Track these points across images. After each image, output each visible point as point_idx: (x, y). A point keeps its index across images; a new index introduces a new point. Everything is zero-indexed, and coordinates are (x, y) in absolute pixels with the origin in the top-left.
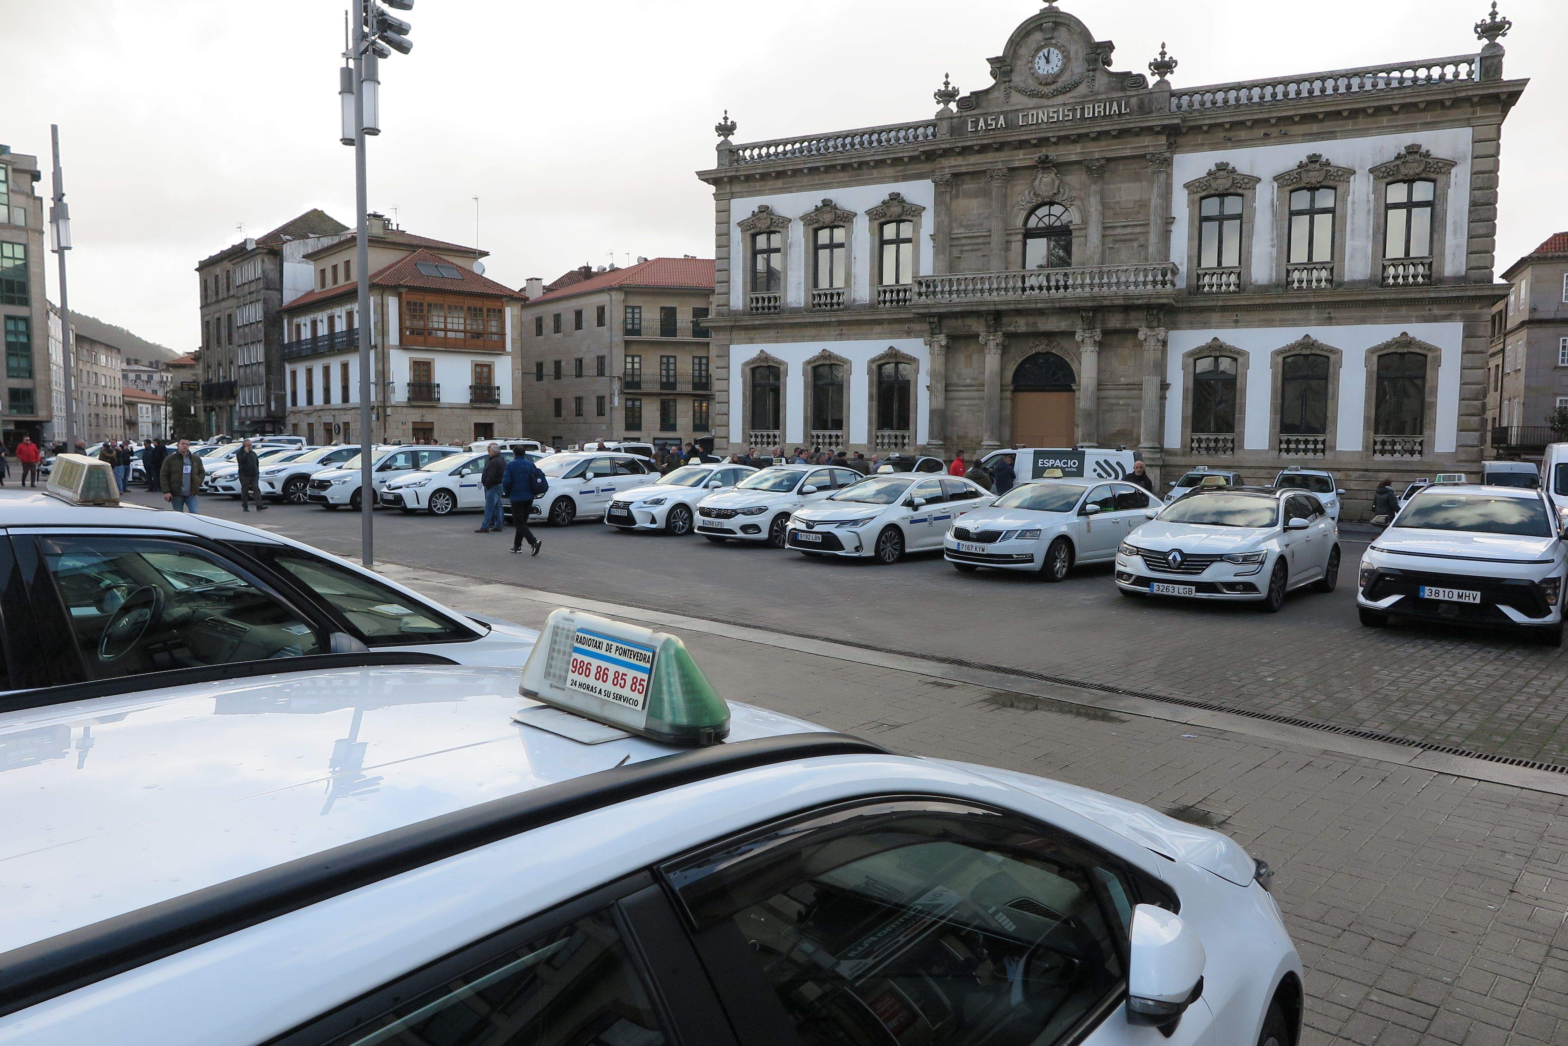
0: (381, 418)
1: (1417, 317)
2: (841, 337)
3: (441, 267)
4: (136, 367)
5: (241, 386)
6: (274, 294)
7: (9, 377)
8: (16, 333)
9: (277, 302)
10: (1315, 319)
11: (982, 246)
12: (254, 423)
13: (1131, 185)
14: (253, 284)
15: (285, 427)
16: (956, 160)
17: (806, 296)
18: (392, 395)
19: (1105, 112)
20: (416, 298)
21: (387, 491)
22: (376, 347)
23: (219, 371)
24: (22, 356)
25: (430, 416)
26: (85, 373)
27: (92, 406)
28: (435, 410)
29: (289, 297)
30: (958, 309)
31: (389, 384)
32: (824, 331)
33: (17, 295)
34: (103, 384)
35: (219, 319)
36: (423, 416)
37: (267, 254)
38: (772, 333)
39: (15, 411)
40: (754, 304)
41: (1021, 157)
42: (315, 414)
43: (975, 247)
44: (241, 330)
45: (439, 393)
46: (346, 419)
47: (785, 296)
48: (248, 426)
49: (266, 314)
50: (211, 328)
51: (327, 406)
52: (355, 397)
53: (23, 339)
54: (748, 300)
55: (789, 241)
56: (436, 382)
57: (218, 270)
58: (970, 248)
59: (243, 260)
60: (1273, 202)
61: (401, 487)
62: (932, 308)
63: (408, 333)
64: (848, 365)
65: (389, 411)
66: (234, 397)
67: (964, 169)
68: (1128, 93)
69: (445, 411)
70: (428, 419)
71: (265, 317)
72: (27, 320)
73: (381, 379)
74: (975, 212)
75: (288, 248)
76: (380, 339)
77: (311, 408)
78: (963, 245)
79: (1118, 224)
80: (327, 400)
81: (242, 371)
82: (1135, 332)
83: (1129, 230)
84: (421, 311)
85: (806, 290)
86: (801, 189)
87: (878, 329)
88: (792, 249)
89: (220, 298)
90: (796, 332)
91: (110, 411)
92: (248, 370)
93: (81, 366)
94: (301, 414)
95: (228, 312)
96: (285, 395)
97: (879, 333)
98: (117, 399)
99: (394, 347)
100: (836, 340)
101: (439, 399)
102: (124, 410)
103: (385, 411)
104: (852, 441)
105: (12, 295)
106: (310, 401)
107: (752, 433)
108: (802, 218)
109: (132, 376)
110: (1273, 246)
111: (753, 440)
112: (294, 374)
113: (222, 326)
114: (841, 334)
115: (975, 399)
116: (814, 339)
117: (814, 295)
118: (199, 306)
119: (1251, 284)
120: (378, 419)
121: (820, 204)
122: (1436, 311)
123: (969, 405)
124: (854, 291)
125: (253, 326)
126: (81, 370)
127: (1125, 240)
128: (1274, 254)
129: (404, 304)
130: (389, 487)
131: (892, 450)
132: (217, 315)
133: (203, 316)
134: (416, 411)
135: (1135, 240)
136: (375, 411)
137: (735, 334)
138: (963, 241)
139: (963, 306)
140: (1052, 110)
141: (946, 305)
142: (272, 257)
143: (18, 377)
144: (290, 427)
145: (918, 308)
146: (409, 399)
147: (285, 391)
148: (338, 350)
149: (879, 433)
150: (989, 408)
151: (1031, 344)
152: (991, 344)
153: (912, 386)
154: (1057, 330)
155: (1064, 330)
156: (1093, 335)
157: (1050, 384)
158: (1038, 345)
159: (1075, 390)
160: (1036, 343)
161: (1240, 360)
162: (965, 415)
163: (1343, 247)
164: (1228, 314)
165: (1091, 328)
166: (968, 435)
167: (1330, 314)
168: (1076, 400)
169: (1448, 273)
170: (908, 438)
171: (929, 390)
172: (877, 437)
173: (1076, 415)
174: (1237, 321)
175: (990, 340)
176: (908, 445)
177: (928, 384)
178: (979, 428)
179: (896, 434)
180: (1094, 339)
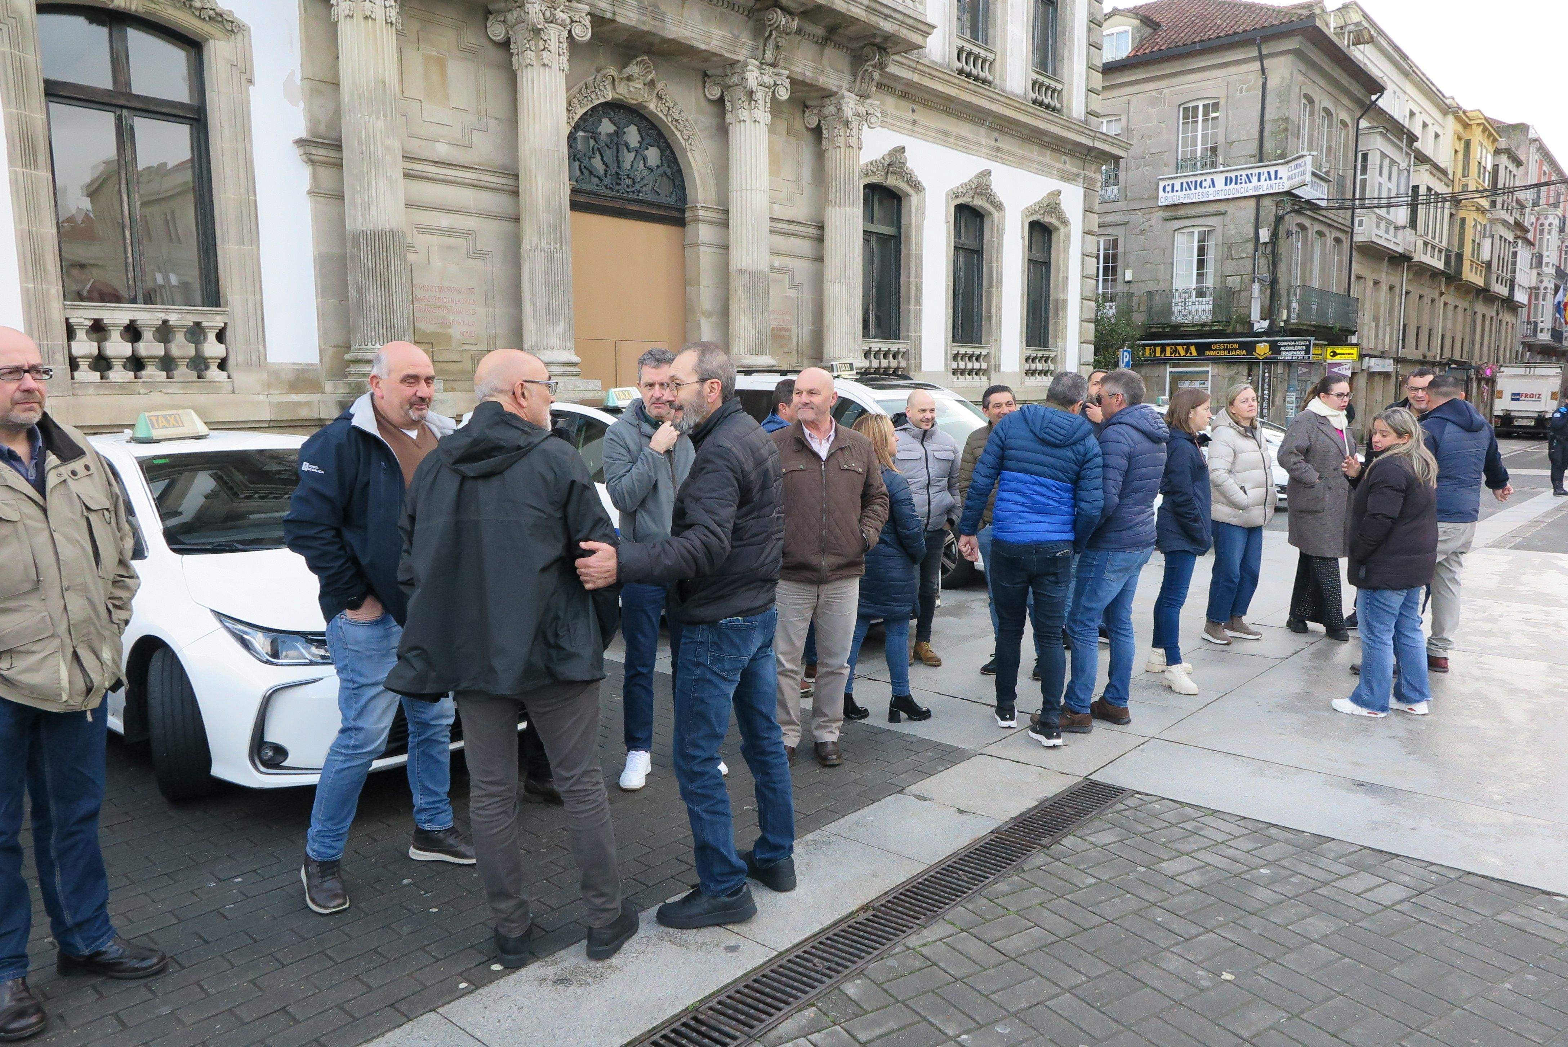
1: (1058, 169)
10: (986, 146)
82: (830, 96)
115: (465, 213)
122: (1069, 166)
149: (80, 313)
150: (558, 246)
151: (612, 71)
152: (555, 36)
153: (227, 133)
154: (703, 47)
155: (717, 51)
156: (775, 84)
157: (635, 196)
158: (629, 78)
159: (696, 220)
160: (628, 71)
161: (915, 199)
162: (436, 263)
163: (1005, 28)
164: (903, 103)
165: (774, 65)
166: (450, 331)
167: (996, 140)
168: (701, 249)
169: (1075, 114)
170: (220, 337)
171: (311, 161)
172: (71, 333)
173: (702, 289)
174: (914, 122)
175: (552, 21)
176: (223, 365)
177: (303, 134)
178: (481, 311)
179: (165, 322)
180: (773, 92)
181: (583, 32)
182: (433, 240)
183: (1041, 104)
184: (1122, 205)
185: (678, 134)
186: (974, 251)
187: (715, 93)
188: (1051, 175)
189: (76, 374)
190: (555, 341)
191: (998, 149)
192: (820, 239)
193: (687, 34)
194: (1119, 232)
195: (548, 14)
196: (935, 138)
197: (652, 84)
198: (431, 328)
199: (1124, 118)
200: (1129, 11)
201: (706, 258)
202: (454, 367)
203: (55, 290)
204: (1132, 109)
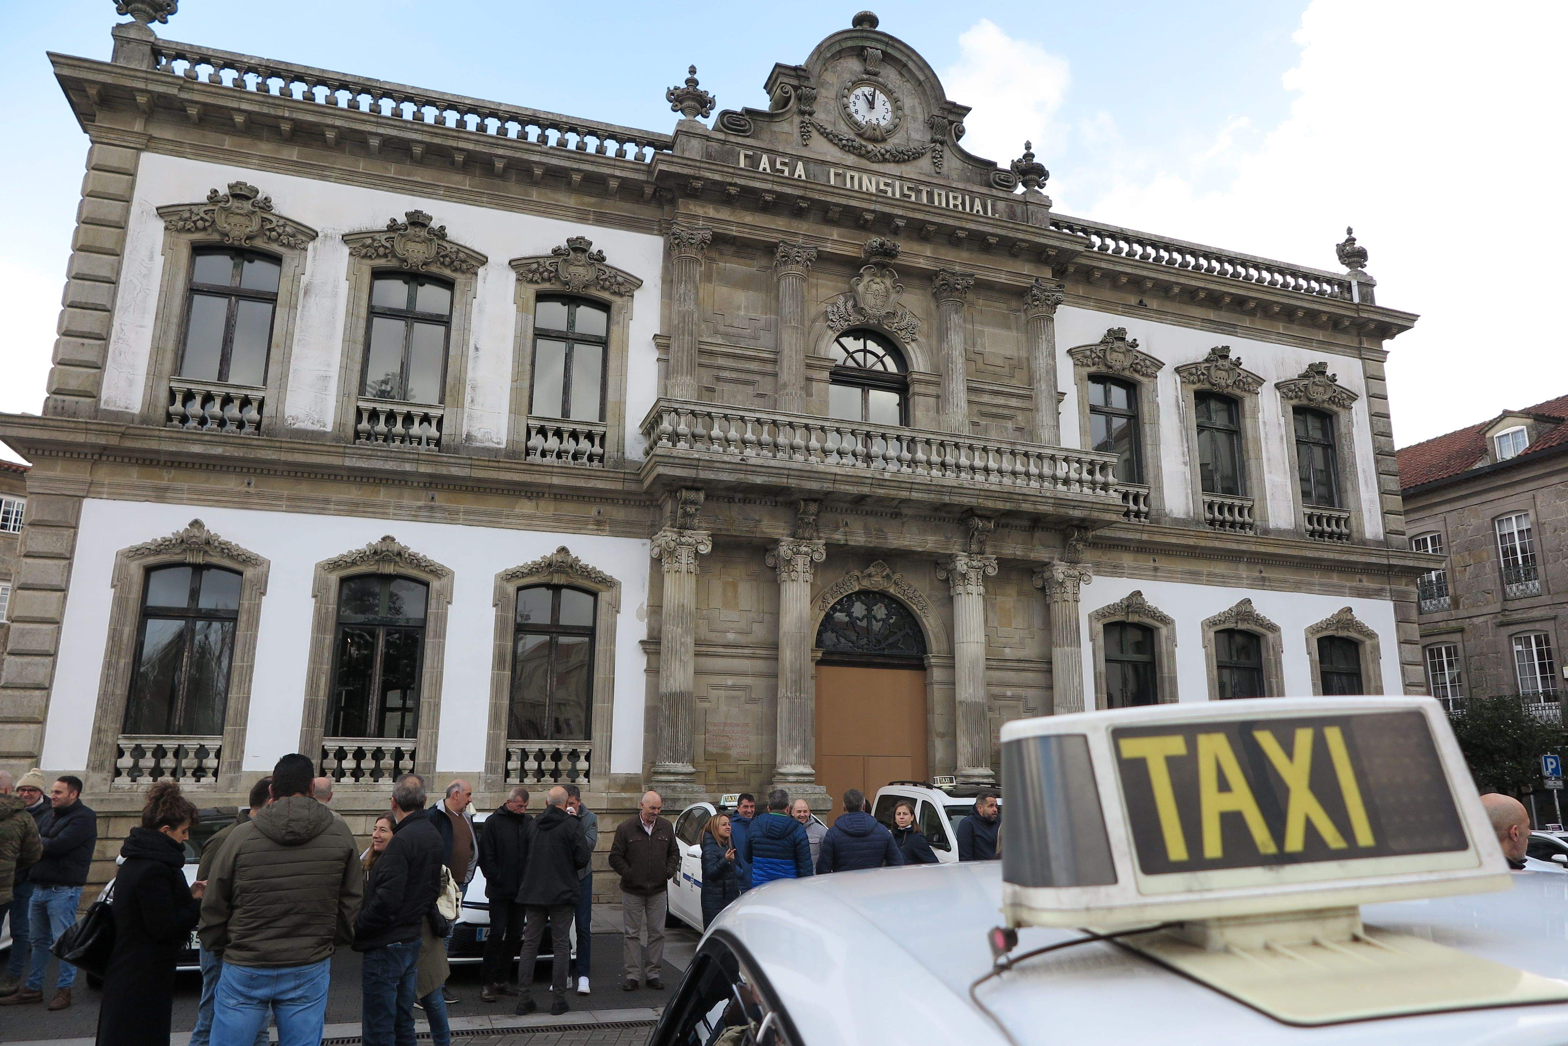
1: (1351, 588)
2: (430, 514)
10: (1247, 578)
11: (757, 378)
13: (998, 331)
16: (718, 212)
17: (341, 408)
19: (964, 207)
30: (759, 480)
32: (383, 495)
38: (232, 483)
40: (178, 407)
41: (835, 237)
43: (743, 376)
47: (281, 400)
54: (164, 395)
55: (304, 279)
58: (734, 375)
60: (1177, 402)
62: (704, 468)
64: (444, 581)
67: (734, 231)
68: (995, 192)
74: (742, 313)
78: (720, 368)
79: (986, 387)
82: (1046, 565)
83: (1001, 400)
85: (343, 394)
86: (349, 177)
87: (526, 507)
88: (312, 300)
90: (304, 489)
97: (529, 517)
100: (415, 518)
104: (442, 766)
107: (123, 743)
108: (347, 239)
110: (1185, 464)
111: (126, 762)
114: (432, 509)
115: (744, 674)
116: (354, 509)
117: (359, 412)
119: (1166, 515)
121: (402, 219)
122: (1367, 583)
123: (733, 687)
124: (470, 417)
127: (995, 416)
128: (1188, 476)
131: (547, 787)
135: (1010, 418)
137: (103, 474)
138: (721, 361)
139: (770, 475)
140: (882, 180)
141: (735, 468)
145: (674, 465)
149: (514, 746)
150: (798, 694)
151: (856, 573)
152: (801, 563)
153: (602, 641)
154: (920, 549)
155: (933, 550)
156: (985, 565)
157: (882, 652)
158: (870, 576)
159: (931, 666)
160: (867, 571)
161: (1164, 631)
162: (723, 708)
163: (1261, 480)
164: (1141, 556)
165: (981, 553)
166: (730, 752)
167: (1261, 572)
168: (935, 686)
169: (1369, 535)
170: (588, 758)
171: (646, 651)
172: (508, 757)
173: (936, 715)
174: (1156, 569)
175: (799, 553)
176: (587, 775)
177: (644, 637)
178: (753, 738)
179: (557, 750)
180: (984, 572)
181: (820, 556)
182: (722, 693)
183: (1322, 534)
184: (1546, 599)
185: (914, 607)
186: (1252, 669)
187: (942, 575)
188: (1342, 594)
189: (508, 780)
190: (793, 758)
191: (1263, 579)
192: (1050, 671)
193: (906, 543)
194: (1548, 627)
195: (795, 550)
196: (1182, 579)
197: (888, 577)
198: (716, 750)
199: (1531, 513)
200: (1521, 412)
201: (938, 693)
202: (732, 776)
203: (504, 733)
204: (1538, 503)
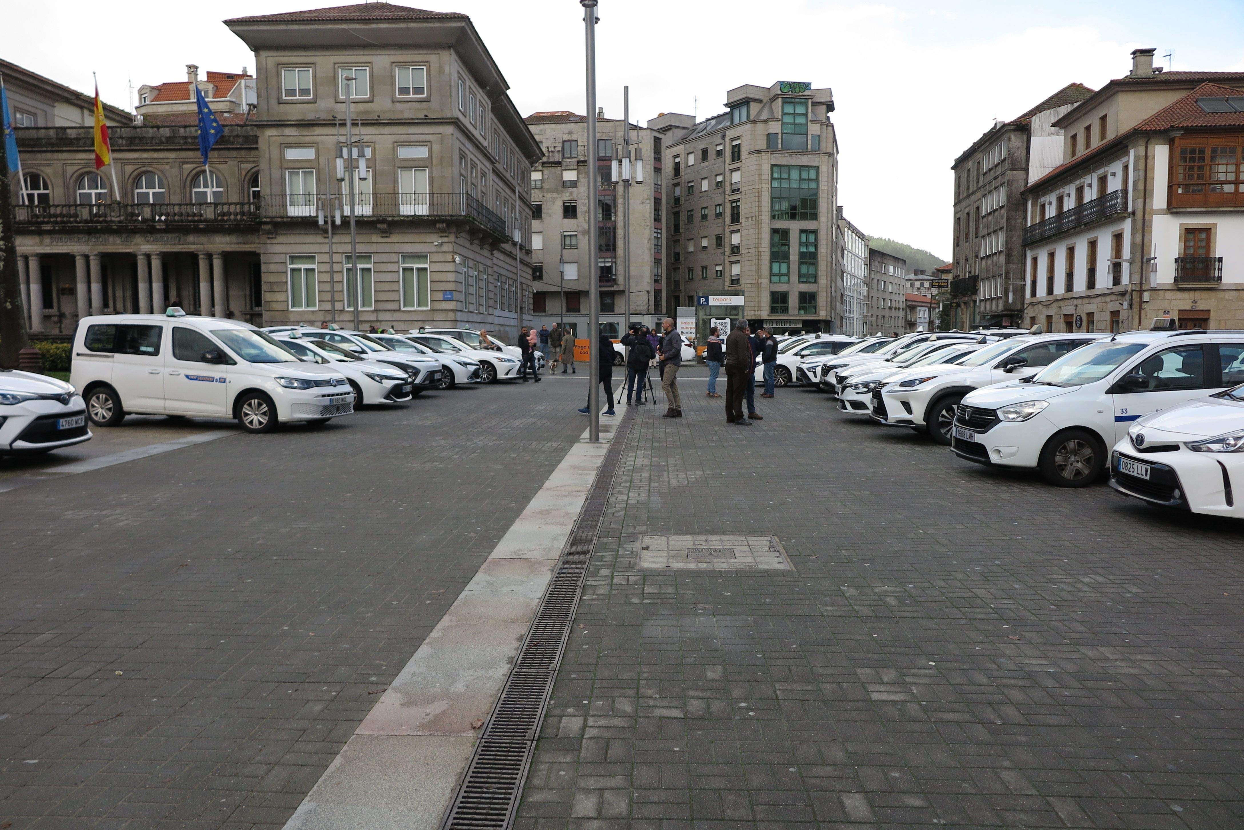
0: (1136, 306)
3: (1233, 99)
4: (921, 277)
5: (982, 280)
6: (1020, 174)
7: (800, 282)
8: (807, 244)
9: (1022, 183)
12: (993, 317)
14: (999, 168)
15: (1023, 321)
18: (1152, 275)
20: (1193, 143)
21: (1130, 450)
22: (1134, 213)
23: (966, 266)
24: (810, 264)
25: (1205, 301)
26: (875, 281)
27: (880, 309)
28: (1212, 294)
29: (1035, 175)
31: (1149, 260)
33: (809, 211)
34: (890, 291)
35: (968, 214)
36: (1195, 302)
37: (1014, 130)
39: (802, 312)
42: (1055, 305)
44: (985, 220)
45: (1220, 269)
46: (1091, 308)
48: (989, 319)
49: (1009, 197)
50: (961, 223)
51: (1069, 295)
52: (1104, 280)
53: (812, 249)
56: (1218, 255)
57: (970, 164)
59: (990, 144)
61: (1174, 448)
63: (1180, 191)
65: (1146, 296)
66: (975, 291)
69: (1228, 295)
70: (1201, 306)
71: (1008, 200)
72: (815, 232)
73: (1139, 255)
75: (1038, 120)
76: (1140, 202)
77: (1050, 298)
80: (1069, 287)
81: (984, 262)
84: (1202, 159)
89: (971, 191)
91: (894, 313)
92: (989, 262)
93: (872, 276)
94: (1040, 306)
95: (976, 205)
96: (1025, 285)
98: (901, 303)
99: (1160, 212)
101: (1220, 278)
102: (906, 312)
103: (1141, 297)
105: (805, 211)
106: (1050, 291)
109: (917, 284)
112: (1035, 260)
113: (971, 220)
118: (953, 204)
120: (1131, 306)
125: (996, 213)
126: (873, 279)
129: (1177, 152)
130: (1138, 441)
132: (967, 210)
133: (956, 213)
134: (1186, 295)
136: (1128, 297)
142: (1019, 133)
143: (806, 282)
144: (1027, 321)
146: (1176, 279)
147: (1024, 280)
148: (1085, 225)
